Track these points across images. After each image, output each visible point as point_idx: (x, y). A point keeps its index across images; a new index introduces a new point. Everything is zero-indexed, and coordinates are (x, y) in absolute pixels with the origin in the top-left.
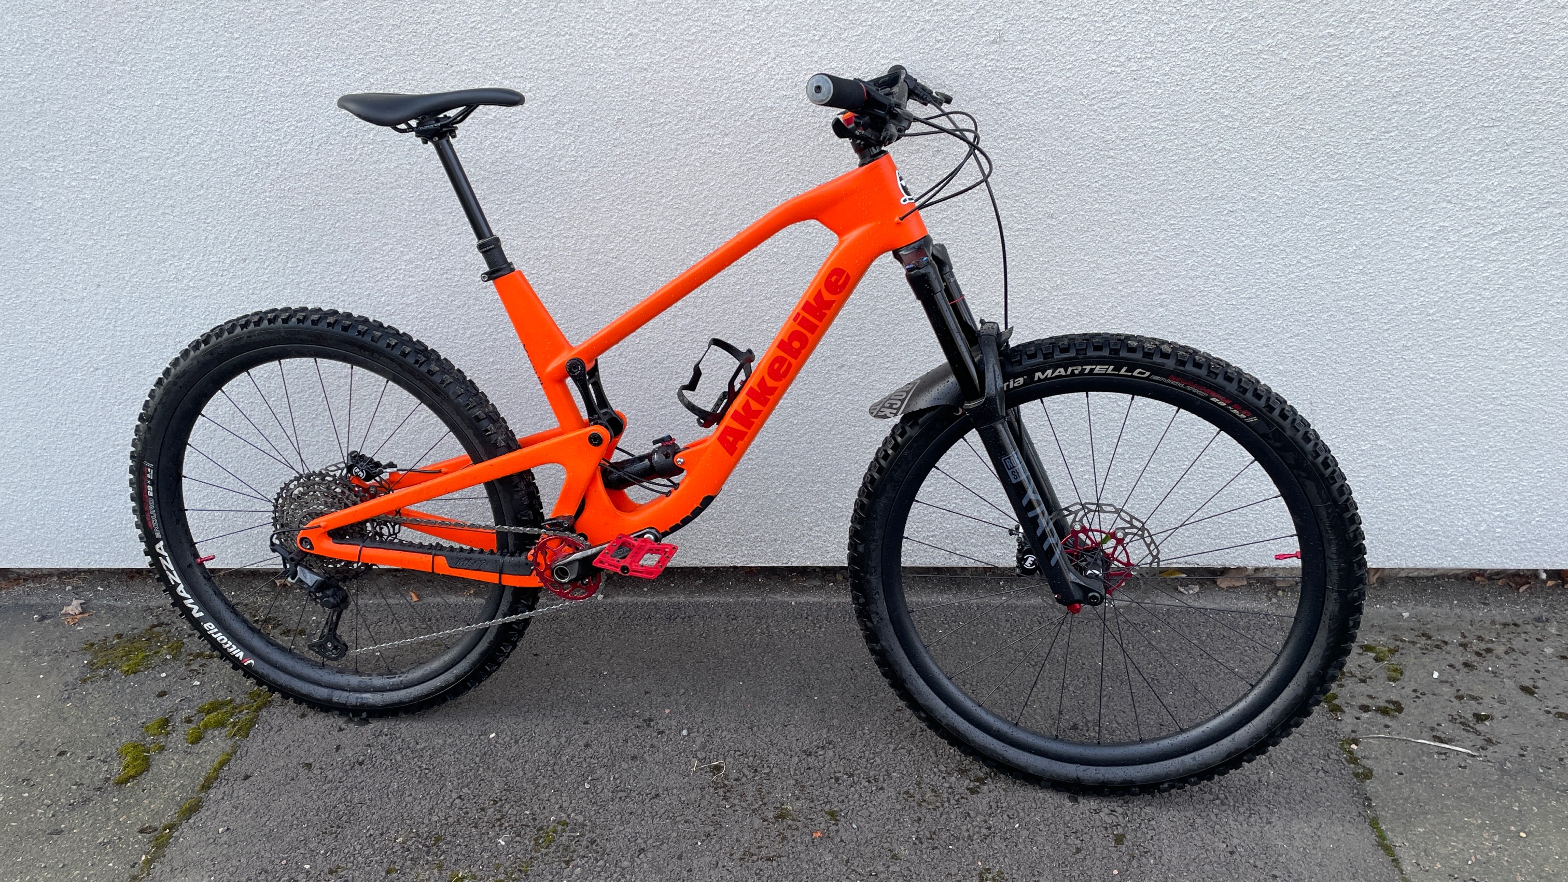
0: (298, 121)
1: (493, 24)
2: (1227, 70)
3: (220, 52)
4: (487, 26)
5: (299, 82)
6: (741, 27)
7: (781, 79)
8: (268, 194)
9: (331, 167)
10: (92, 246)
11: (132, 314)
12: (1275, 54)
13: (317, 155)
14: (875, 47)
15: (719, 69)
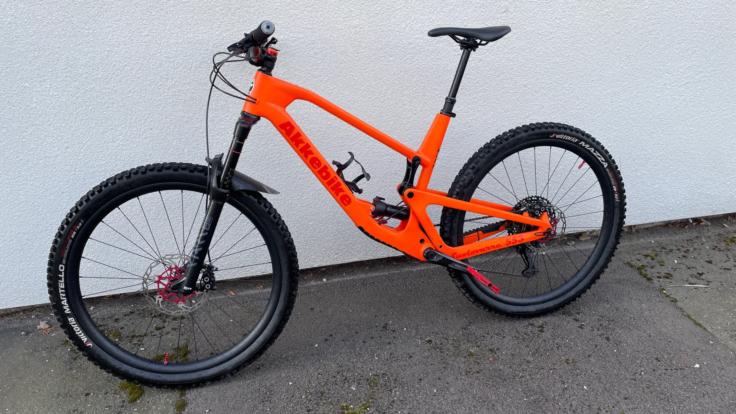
0: (184, 57)
1: (286, 7)
2: (592, 22)
3: (145, 22)
4: (283, 8)
5: (186, 37)
6: (400, 7)
7: (416, 30)
8: (166, 94)
9: (201, 79)
10: (65, 126)
11: (86, 161)
12: (609, 15)
13: (194, 73)
14: (456, 15)
15: (389, 26)
